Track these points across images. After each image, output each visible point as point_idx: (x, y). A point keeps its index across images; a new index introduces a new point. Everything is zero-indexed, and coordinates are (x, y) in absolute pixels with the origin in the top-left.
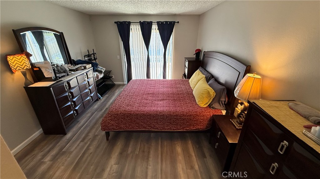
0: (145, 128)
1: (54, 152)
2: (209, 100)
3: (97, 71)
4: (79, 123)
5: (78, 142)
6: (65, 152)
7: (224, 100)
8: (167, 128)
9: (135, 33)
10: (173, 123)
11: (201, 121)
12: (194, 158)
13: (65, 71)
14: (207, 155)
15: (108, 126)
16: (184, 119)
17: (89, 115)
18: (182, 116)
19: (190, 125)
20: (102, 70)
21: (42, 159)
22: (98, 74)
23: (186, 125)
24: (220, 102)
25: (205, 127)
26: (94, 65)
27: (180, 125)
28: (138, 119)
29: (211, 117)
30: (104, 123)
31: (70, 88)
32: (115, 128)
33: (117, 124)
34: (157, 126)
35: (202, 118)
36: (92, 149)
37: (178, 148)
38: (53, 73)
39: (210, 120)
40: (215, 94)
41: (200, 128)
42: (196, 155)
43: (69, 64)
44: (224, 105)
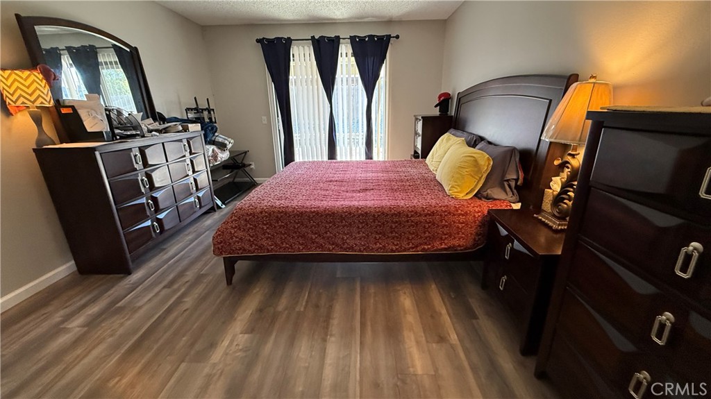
0: (321, 247)
1: (94, 309)
2: (478, 182)
3: (213, 143)
4: (164, 252)
5: (157, 290)
6: (122, 309)
7: (515, 177)
8: (374, 246)
9: (303, 64)
10: (390, 235)
11: (460, 226)
12: (446, 319)
13: (136, 127)
14: (478, 311)
15: (230, 244)
16: (417, 224)
17: (190, 237)
18: (412, 216)
19: (433, 238)
20: (226, 142)
21: (63, 322)
22: (216, 149)
23: (421, 237)
24: (506, 184)
25: (470, 242)
26: (208, 128)
27: (408, 239)
28: (302, 224)
29: (485, 217)
30: (219, 235)
31: (152, 187)
32: (247, 247)
33: (252, 237)
34: (351, 242)
35: (462, 218)
36: (189, 302)
37: (405, 299)
38: (106, 122)
39: (482, 224)
40: (492, 163)
41: (459, 246)
42: (452, 315)
43: (148, 118)
44: (515, 191)
